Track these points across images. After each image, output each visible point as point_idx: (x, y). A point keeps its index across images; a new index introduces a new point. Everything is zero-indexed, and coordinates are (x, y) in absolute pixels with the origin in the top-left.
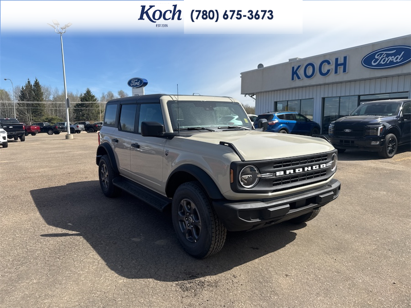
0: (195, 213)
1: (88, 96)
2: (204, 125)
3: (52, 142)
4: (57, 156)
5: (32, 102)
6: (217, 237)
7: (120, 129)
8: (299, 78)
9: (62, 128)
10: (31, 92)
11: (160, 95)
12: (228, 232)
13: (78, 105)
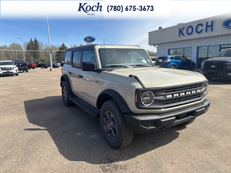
0: (113, 120)
1: (63, 47)
2: (121, 63)
3: (43, 73)
4: (43, 81)
5: (33, 51)
6: (127, 136)
7: (73, 66)
8: (183, 35)
9: (49, 65)
10: (33, 45)
11: (95, 45)
12: (134, 134)
13: (58, 52)
